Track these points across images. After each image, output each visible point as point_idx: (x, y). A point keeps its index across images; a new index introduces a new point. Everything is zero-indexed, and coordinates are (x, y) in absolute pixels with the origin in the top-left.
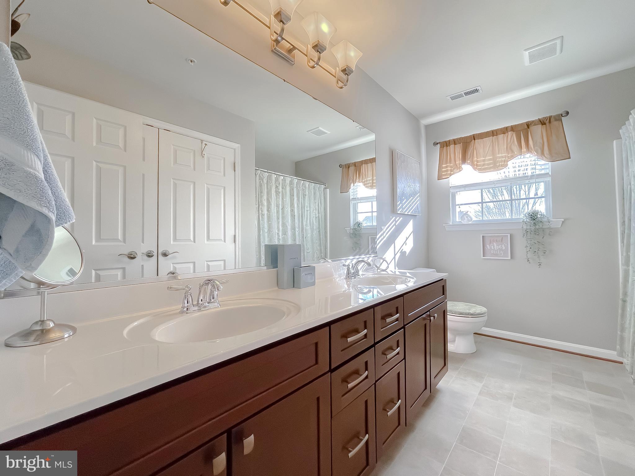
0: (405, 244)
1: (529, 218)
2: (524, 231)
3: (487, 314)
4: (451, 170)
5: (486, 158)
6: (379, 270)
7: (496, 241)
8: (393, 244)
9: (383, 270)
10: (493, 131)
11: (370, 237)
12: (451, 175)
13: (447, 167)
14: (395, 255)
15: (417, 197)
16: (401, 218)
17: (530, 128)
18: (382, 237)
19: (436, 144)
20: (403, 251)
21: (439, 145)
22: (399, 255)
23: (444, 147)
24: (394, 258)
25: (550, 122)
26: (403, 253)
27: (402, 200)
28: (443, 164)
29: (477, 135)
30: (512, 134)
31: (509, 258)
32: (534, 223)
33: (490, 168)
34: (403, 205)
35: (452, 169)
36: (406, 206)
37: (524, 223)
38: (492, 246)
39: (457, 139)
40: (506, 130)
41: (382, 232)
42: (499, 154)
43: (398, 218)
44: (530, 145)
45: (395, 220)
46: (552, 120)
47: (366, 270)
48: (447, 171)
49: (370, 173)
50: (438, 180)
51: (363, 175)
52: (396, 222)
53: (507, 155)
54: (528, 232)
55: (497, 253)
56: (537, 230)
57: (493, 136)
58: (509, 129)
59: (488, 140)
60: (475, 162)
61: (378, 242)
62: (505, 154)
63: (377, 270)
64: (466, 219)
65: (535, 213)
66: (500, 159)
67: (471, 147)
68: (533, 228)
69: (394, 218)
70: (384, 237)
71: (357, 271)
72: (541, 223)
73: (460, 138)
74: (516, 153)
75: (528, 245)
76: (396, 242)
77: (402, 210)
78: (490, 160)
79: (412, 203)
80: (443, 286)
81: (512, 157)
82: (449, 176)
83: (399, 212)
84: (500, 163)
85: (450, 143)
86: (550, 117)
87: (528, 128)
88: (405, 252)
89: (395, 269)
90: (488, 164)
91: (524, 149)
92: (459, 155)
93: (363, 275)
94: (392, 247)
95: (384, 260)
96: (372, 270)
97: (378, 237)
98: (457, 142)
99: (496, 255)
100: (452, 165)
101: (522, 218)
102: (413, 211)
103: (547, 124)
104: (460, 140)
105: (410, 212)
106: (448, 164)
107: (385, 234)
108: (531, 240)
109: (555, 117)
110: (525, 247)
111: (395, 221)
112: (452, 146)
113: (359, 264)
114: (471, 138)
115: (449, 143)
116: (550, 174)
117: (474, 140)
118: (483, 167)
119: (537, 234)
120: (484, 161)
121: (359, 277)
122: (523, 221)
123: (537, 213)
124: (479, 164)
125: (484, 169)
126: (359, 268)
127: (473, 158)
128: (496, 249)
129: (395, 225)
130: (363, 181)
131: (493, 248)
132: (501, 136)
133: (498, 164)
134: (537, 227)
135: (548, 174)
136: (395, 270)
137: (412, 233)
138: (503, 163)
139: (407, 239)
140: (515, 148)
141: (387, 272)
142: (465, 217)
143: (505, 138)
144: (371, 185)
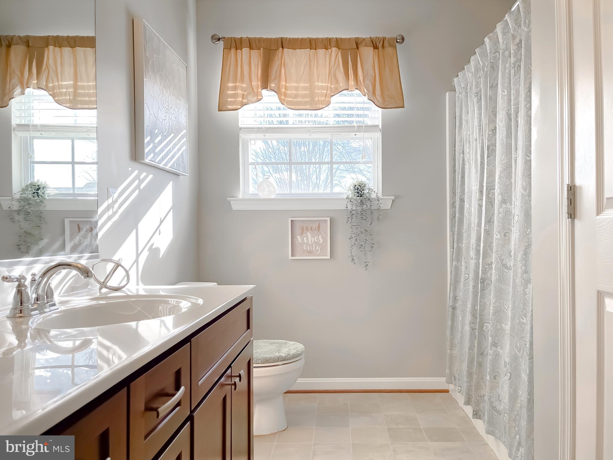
0: (158, 231)
1: (355, 192)
2: (349, 213)
3: (304, 354)
4: (243, 95)
5: (301, 85)
6: (104, 290)
7: (311, 228)
8: (134, 231)
9: (117, 289)
10: (310, 40)
11: (67, 221)
12: (243, 105)
13: (235, 88)
14: (138, 255)
15: (182, 138)
16: (151, 176)
17: (360, 49)
18: (110, 212)
19: (216, 39)
20: (154, 247)
21: (221, 43)
22: (145, 255)
23: (232, 49)
24: (137, 261)
25: (383, 46)
26: (154, 251)
27: (153, 136)
28: (228, 81)
29: (288, 40)
30: (337, 52)
31: (328, 257)
32: (361, 201)
33: (305, 103)
34: (155, 147)
35: (245, 93)
36: (162, 150)
37: (349, 201)
38: (305, 238)
39: (255, 39)
40: (329, 45)
41: (110, 201)
42: (318, 82)
43: (144, 174)
44: (358, 76)
45: (137, 177)
46: (386, 44)
47: (73, 290)
48: (235, 96)
49: (69, 70)
50: (219, 110)
51: (51, 71)
52: (141, 182)
53: (329, 85)
54: (353, 214)
55: (311, 249)
56: (364, 212)
57: (311, 49)
58: (333, 43)
59: (303, 54)
60: (282, 89)
61: (100, 223)
62: (327, 84)
63: (100, 289)
64: (267, 189)
65: (362, 186)
66: (320, 91)
67: (276, 58)
68: (359, 209)
69: (136, 172)
70: (115, 213)
71: (49, 295)
72: (369, 202)
73: (260, 40)
74: (341, 85)
75: (353, 236)
76: (141, 225)
77: (153, 158)
78: (304, 89)
79: (174, 147)
80: (248, 311)
81: (337, 91)
82: (240, 107)
83: (147, 161)
84: (320, 98)
85: (243, 45)
86: (384, 39)
87: (358, 48)
88: (158, 250)
89: (138, 284)
90: (303, 96)
91: (352, 82)
92: (257, 71)
93: (62, 303)
94: (132, 236)
95: (118, 265)
96: (86, 292)
97: (100, 210)
98: (254, 45)
99: (310, 253)
100: (245, 85)
101: (346, 193)
102: (174, 163)
103: (380, 49)
104: (259, 42)
105: (169, 165)
106: (238, 84)
107: (116, 206)
108: (357, 227)
109: (389, 39)
110: (350, 239)
111: (139, 180)
112: (245, 50)
113: (53, 276)
114: (278, 43)
115: (241, 43)
116: (380, 126)
117: (283, 48)
118: (295, 100)
119: (364, 217)
120: (296, 88)
121: (52, 308)
122: (347, 198)
123: (365, 186)
124: (288, 92)
125: (297, 103)
126: (53, 286)
127: (279, 81)
128: (310, 243)
129: (138, 187)
130: (51, 85)
131: (305, 241)
132: (321, 52)
133: (317, 99)
134: (365, 206)
135: (378, 126)
136: (138, 287)
137: (171, 213)
138: (323, 99)
139: (162, 222)
140: (341, 76)
141: (124, 292)
142: (265, 186)
143: (328, 57)
144: (71, 98)
